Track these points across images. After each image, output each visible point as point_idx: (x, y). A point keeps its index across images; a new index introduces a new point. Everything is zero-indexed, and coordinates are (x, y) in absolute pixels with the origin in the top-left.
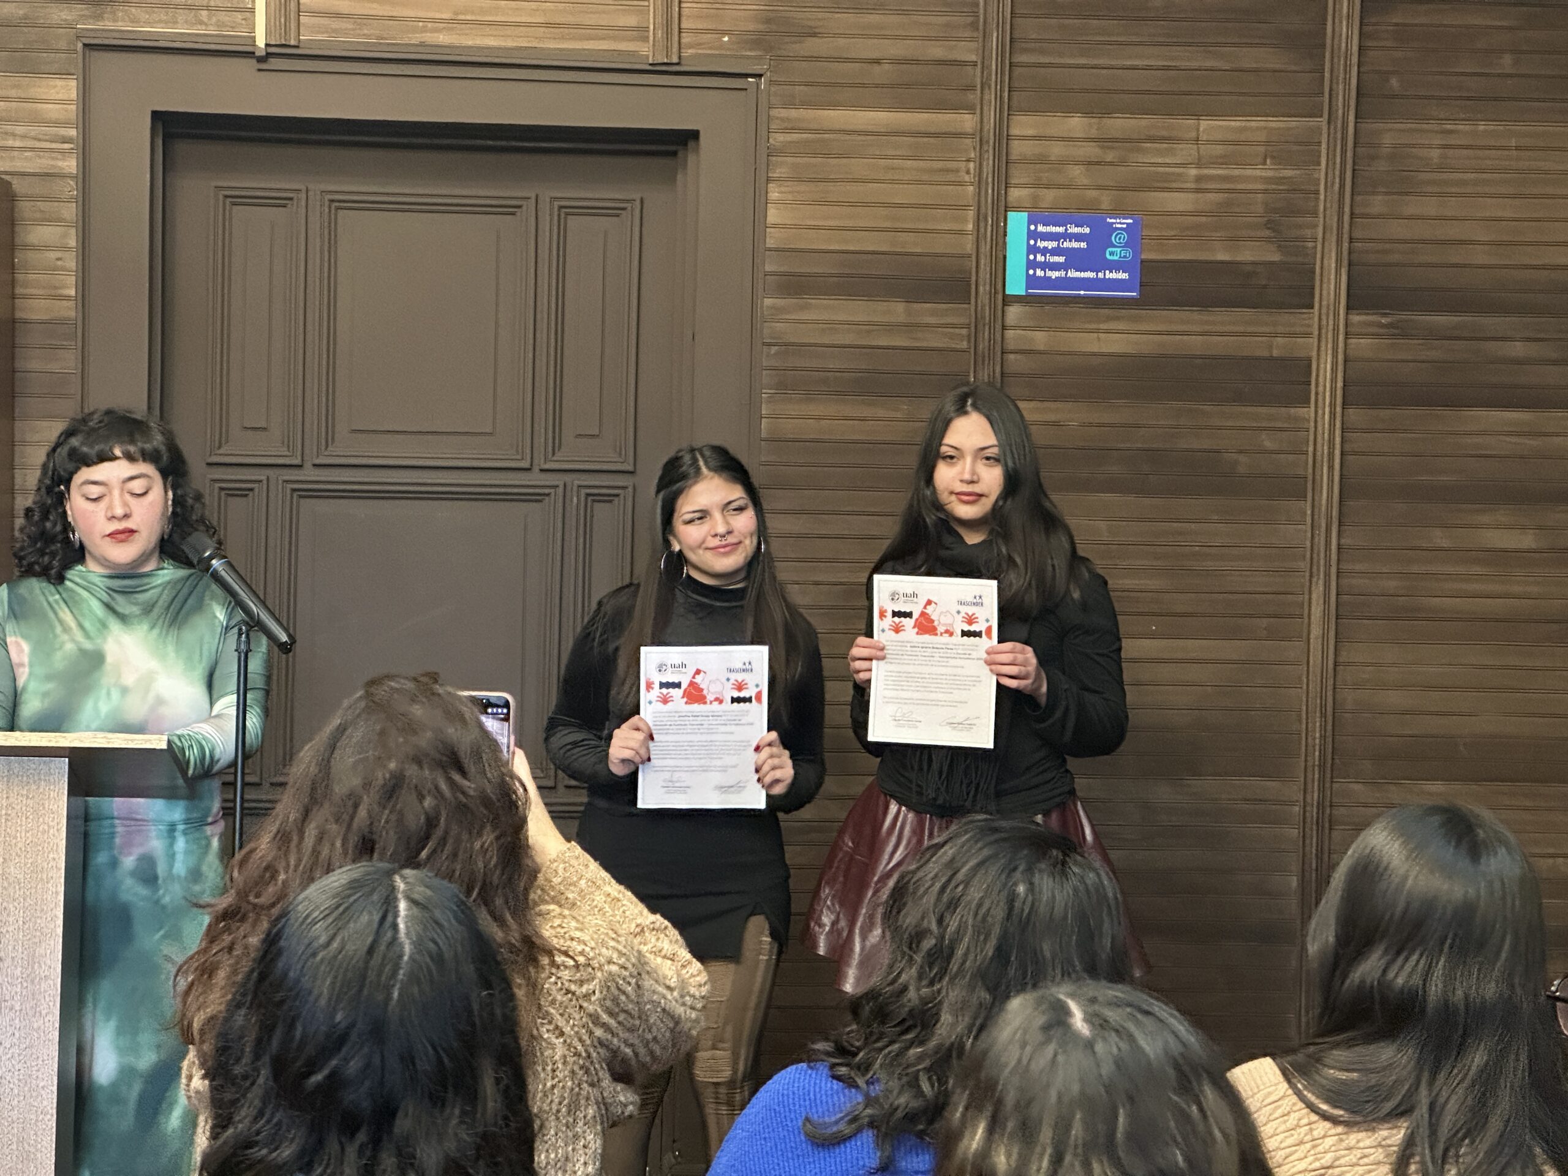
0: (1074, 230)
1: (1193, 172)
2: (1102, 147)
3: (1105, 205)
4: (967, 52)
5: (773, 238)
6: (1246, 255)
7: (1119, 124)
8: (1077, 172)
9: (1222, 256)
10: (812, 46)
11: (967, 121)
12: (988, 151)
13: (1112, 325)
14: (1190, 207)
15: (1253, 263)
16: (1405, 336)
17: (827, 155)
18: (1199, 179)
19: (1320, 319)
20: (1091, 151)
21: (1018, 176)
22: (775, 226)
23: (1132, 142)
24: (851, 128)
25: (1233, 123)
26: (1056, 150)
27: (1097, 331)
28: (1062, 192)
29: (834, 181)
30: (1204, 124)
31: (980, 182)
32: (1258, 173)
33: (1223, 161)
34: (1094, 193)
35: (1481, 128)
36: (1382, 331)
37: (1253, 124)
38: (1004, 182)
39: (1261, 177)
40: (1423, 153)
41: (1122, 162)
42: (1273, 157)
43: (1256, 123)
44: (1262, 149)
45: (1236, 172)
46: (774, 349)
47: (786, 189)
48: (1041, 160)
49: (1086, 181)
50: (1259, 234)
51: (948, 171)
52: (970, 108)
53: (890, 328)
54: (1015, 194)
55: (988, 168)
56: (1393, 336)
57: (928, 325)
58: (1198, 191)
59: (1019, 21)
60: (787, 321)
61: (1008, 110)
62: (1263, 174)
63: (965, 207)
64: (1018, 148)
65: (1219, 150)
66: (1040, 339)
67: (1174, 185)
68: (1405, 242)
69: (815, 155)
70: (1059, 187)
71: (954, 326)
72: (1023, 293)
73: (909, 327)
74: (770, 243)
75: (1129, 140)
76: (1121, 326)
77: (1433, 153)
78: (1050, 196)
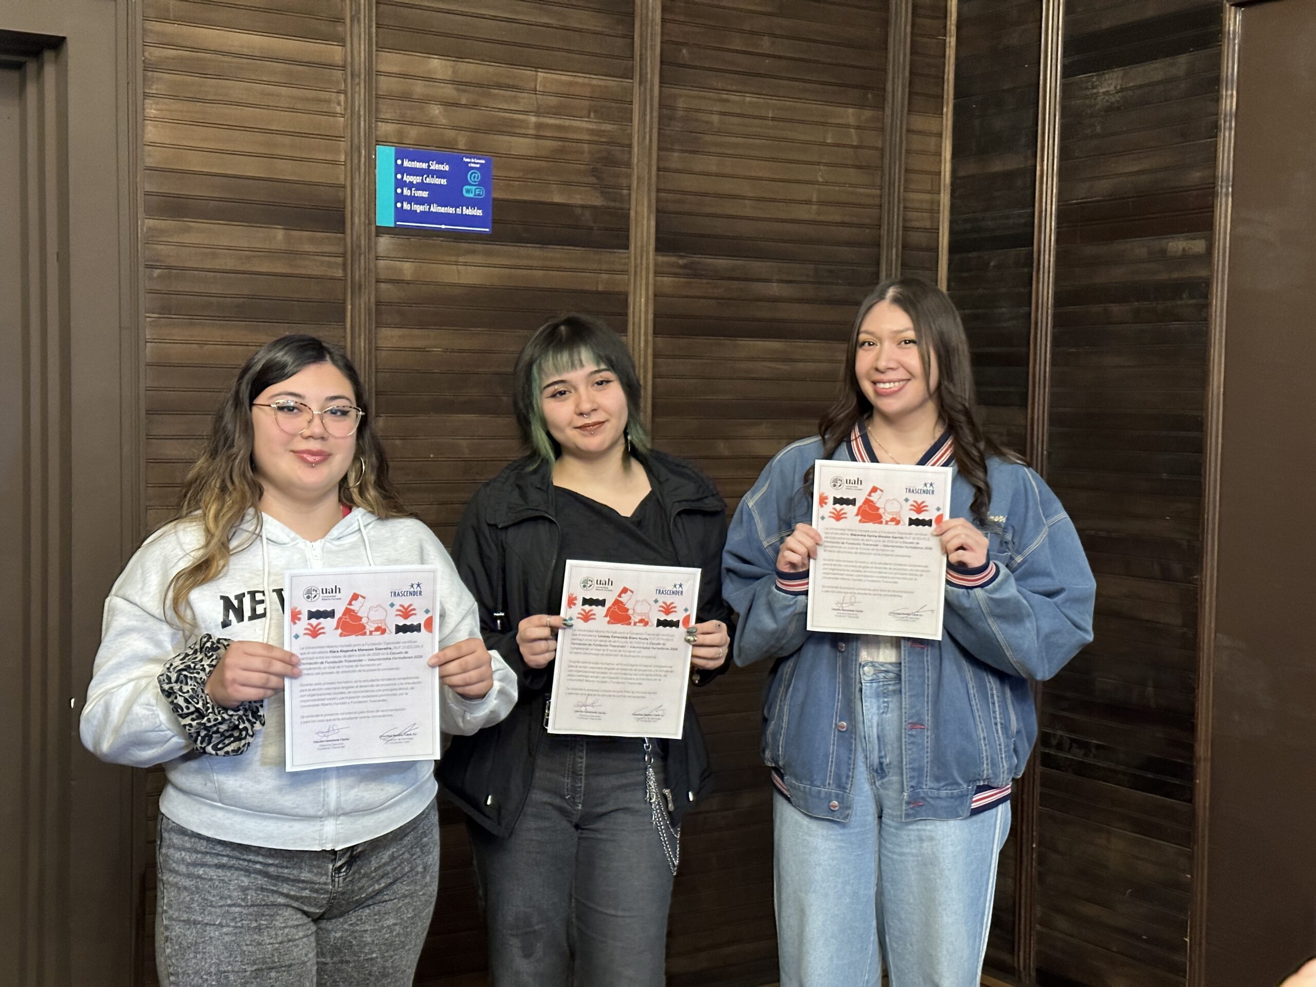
0: (435, 166)
1: (533, 119)
2: (458, 90)
3: (462, 144)
5: (153, 157)
6: (577, 199)
7: (471, 69)
8: (436, 111)
9: (557, 199)
11: (336, 53)
12: (359, 84)
13: (469, 259)
14: (531, 152)
15: (583, 207)
16: (695, 276)
17: (204, 75)
18: (539, 126)
19: (636, 259)
20: (449, 91)
21: (387, 111)
22: (152, 144)
23: (483, 86)
24: (224, 49)
25: (563, 78)
26: (419, 88)
27: (456, 263)
28: (423, 130)
29: (212, 102)
30: (541, 75)
31: (352, 114)
32: (584, 125)
33: (556, 112)
34: (452, 133)
35: (748, 99)
36: (681, 271)
37: (580, 80)
38: (374, 115)
39: (588, 130)
40: (706, 117)
41: (474, 105)
42: (595, 112)
43: (581, 79)
44: (586, 103)
45: (567, 123)
46: (157, 272)
47: (164, 107)
48: (405, 97)
49: (444, 121)
50: (585, 180)
51: (320, 100)
53: (273, 254)
54: (384, 128)
55: (359, 101)
56: (687, 276)
57: (308, 253)
58: (538, 137)
60: (168, 243)
61: (376, 46)
62: (590, 126)
63: (338, 138)
65: (553, 101)
66: (407, 269)
67: (517, 131)
68: (696, 194)
69: (191, 73)
70: (421, 124)
71: (330, 255)
72: (392, 225)
73: (291, 254)
74: (149, 162)
75: (480, 85)
76: (478, 259)
77: (715, 118)
78: (413, 133)
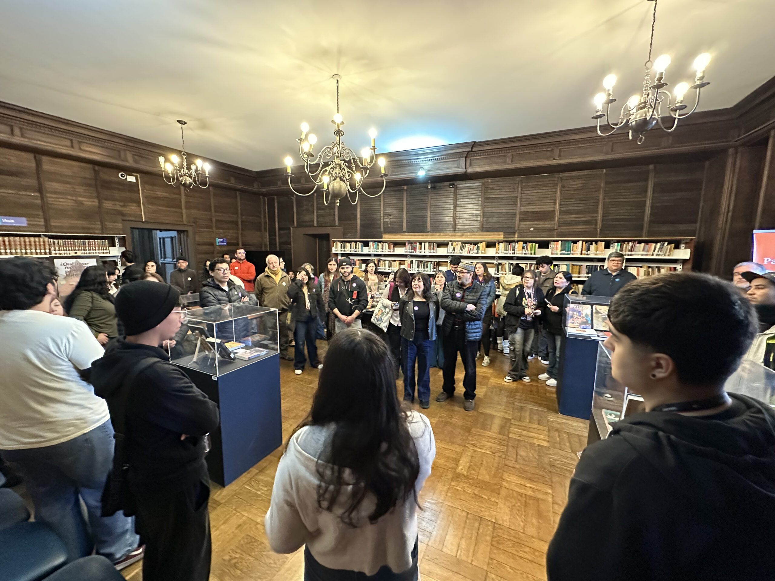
1: (230, 235)
22: (196, 239)
24: (202, 230)
26: (220, 233)
29: (202, 235)
31: (212, 235)
47: (197, 236)
52: (212, 229)
61: (216, 229)
64: (217, 233)
65: (232, 233)
69: (200, 233)
70: (220, 236)
75: (225, 232)
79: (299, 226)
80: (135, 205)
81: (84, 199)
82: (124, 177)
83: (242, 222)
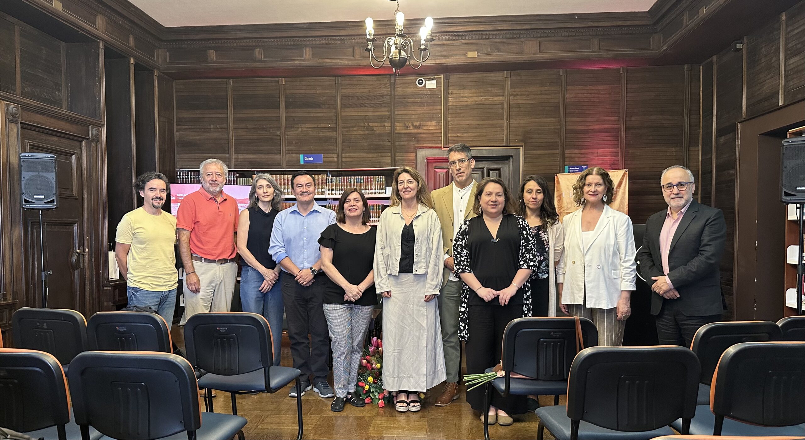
0: (576, 168)
1: (597, 158)
2: (581, 155)
3: (582, 164)
4: (557, 140)
7: (584, 151)
8: (576, 159)
10: (531, 141)
11: (557, 151)
12: (561, 156)
17: (534, 158)
20: (579, 155)
21: (566, 160)
23: (586, 153)
24: (538, 153)
25: (604, 150)
26: (573, 155)
29: (535, 162)
30: (599, 150)
31: (560, 161)
33: (602, 156)
34: (579, 162)
35: (647, 148)
37: (607, 150)
38: (564, 161)
39: (609, 159)
41: (584, 157)
42: (611, 155)
44: (609, 154)
45: (604, 158)
48: (571, 157)
49: (578, 160)
51: (554, 160)
52: (558, 149)
54: (566, 163)
55: (561, 160)
58: (598, 161)
59: (567, 135)
61: (565, 149)
63: (557, 166)
64: (566, 155)
65: (601, 154)
67: (593, 160)
69: (532, 158)
70: (573, 161)
77: (639, 153)
78: (572, 163)
79: (752, 117)
80: (434, 123)
81: (376, 124)
82: (421, 84)
83: (628, 129)
